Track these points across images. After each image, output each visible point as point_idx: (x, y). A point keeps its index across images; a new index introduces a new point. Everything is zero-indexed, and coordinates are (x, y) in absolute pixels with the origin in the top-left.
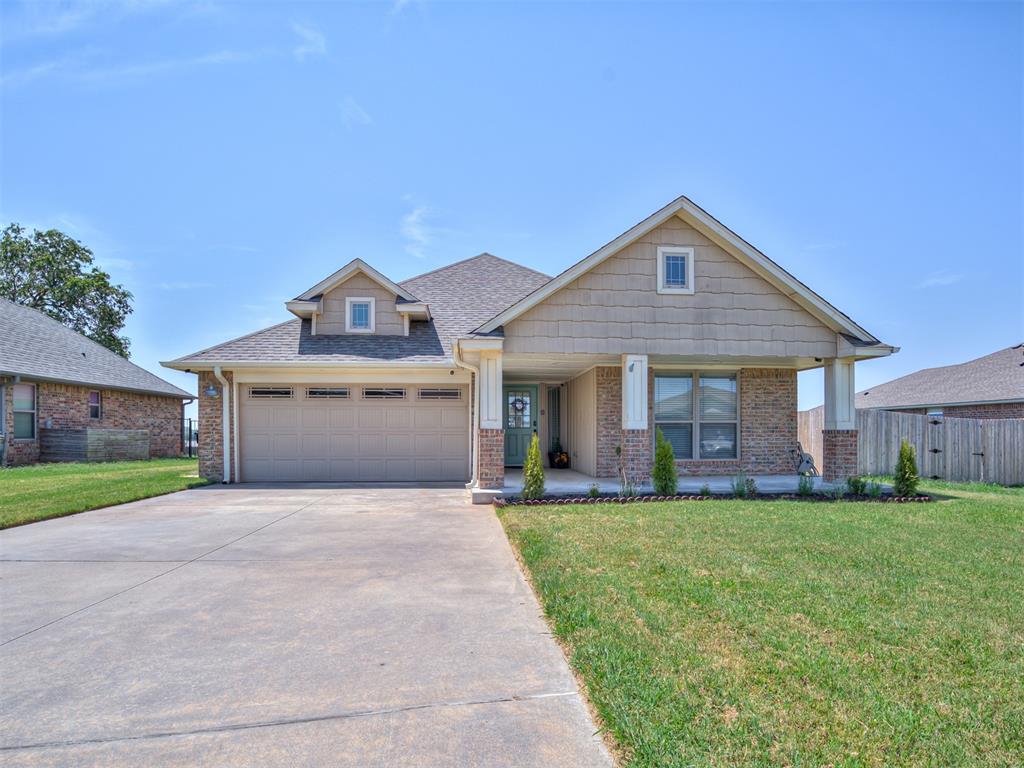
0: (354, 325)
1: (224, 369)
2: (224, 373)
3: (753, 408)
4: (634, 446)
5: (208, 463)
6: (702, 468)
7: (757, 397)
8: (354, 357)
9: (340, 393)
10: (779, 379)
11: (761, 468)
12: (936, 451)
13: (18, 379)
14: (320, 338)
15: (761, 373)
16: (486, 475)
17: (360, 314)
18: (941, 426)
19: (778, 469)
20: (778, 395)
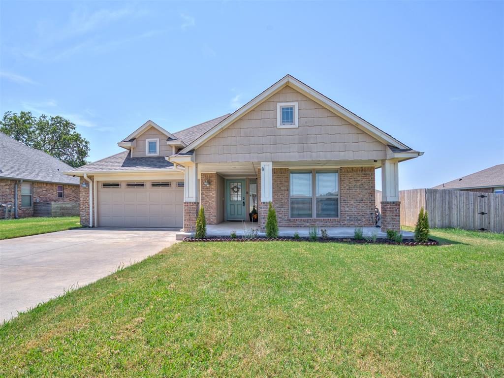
0: (150, 152)
1: (88, 175)
2: (88, 177)
3: (347, 189)
4: (264, 211)
5: (84, 218)
6: (318, 222)
7: (350, 183)
8: (145, 168)
9: (141, 185)
10: (363, 172)
11: (352, 223)
12: (483, 213)
13: (22, 181)
14: (134, 159)
15: (352, 170)
16: (187, 225)
17: (152, 147)
18: (486, 198)
19: (363, 223)
20: (363, 182)
